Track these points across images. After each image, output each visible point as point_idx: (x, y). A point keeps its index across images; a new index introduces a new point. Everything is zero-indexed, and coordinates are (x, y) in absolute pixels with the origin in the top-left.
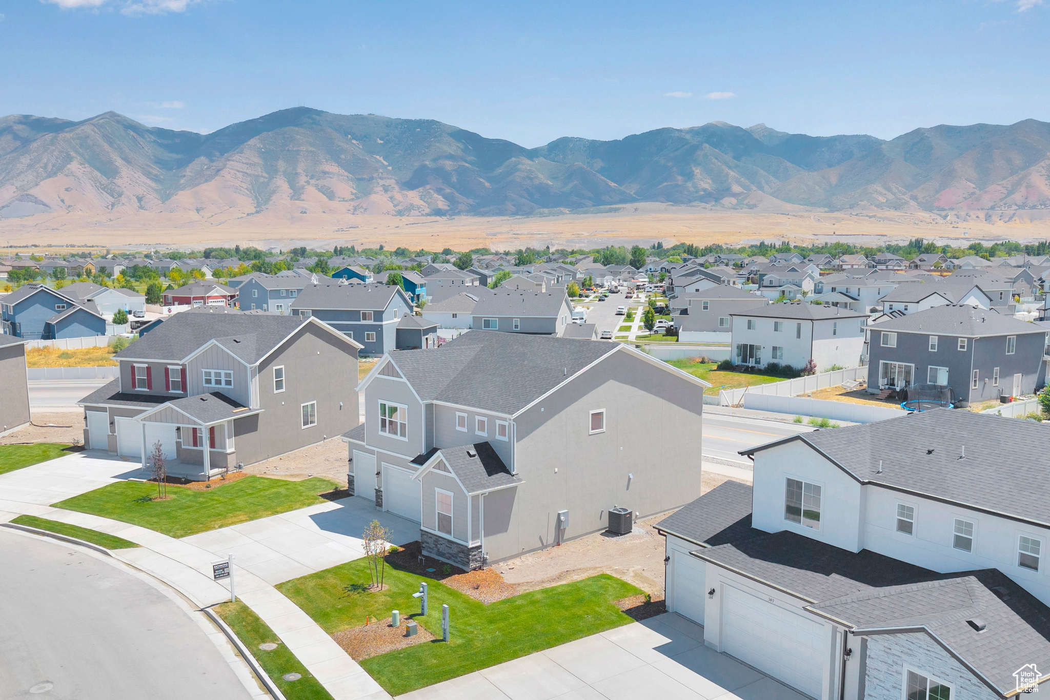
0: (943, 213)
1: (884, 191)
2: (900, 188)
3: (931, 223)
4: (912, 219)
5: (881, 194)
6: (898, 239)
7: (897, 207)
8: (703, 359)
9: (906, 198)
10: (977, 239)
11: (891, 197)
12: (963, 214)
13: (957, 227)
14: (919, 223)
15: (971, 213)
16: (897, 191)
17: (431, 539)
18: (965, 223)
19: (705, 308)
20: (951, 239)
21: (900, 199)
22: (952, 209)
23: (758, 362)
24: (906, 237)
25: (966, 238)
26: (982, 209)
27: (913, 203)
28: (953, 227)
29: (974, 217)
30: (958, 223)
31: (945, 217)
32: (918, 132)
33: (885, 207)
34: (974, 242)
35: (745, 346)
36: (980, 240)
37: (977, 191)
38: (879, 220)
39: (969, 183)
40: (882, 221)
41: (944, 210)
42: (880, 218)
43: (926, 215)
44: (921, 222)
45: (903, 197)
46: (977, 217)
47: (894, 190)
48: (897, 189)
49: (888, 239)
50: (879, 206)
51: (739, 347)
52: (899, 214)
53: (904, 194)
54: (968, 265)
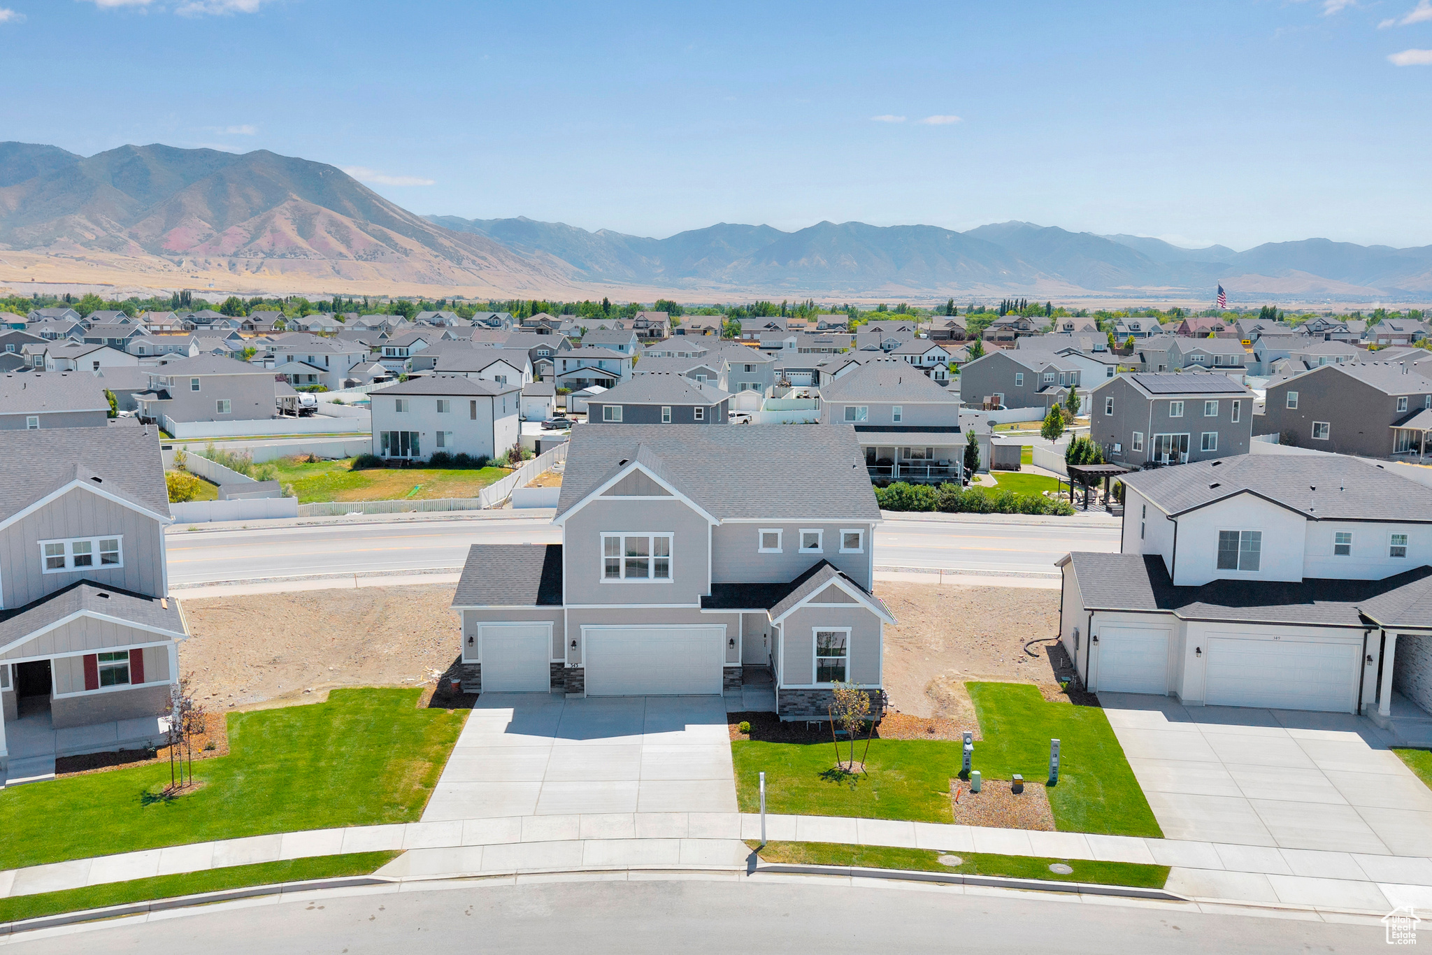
0: (176, 259)
1: (89, 224)
2: (113, 223)
3: (162, 270)
4: (137, 264)
5: (86, 228)
6: (131, 291)
7: (113, 248)
8: (311, 456)
9: (124, 235)
10: (231, 293)
11: (102, 234)
12: (201, 260)
13: (197, 277)
14: (147, 270)
15: (211, 260)
16: (108, 226)
17: (803, 698)
18: (205, 272)
19: (196, 388)
20: (200, 292)
21: (115, 237)
22: (187, 254)
23: (416, 452)
24: (141, 289)
25: (217, 292)
26: (223, 256)
27: (133, 243)
28: (192, 277)
29: (215, 264)
30: (196, 272)
31: (179, 263)
32: (126, 149)
33: (96, 247)
34: (228, 297)
35: (394, 435)
36: (234, 293)
37: (215, 234)
38: (91, 263)
39: (203, 222)
40: (95, 266)
41: (177, 254)
42: (92, 261)
43: (154, 260)
44: (149, 268)
45: (119, 234)
46: (219, 265)
47: (105, 224)
48: (110, 223)
49: (116, 290)
50: (87, 244)
51: (385, 435)
52: (117, 256)
53: (120, 231)
54: (316, 325)
